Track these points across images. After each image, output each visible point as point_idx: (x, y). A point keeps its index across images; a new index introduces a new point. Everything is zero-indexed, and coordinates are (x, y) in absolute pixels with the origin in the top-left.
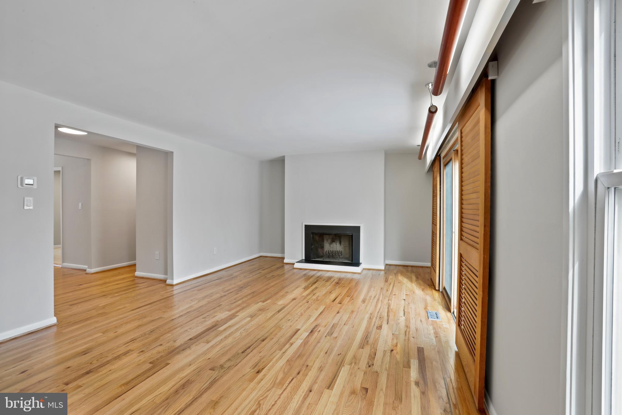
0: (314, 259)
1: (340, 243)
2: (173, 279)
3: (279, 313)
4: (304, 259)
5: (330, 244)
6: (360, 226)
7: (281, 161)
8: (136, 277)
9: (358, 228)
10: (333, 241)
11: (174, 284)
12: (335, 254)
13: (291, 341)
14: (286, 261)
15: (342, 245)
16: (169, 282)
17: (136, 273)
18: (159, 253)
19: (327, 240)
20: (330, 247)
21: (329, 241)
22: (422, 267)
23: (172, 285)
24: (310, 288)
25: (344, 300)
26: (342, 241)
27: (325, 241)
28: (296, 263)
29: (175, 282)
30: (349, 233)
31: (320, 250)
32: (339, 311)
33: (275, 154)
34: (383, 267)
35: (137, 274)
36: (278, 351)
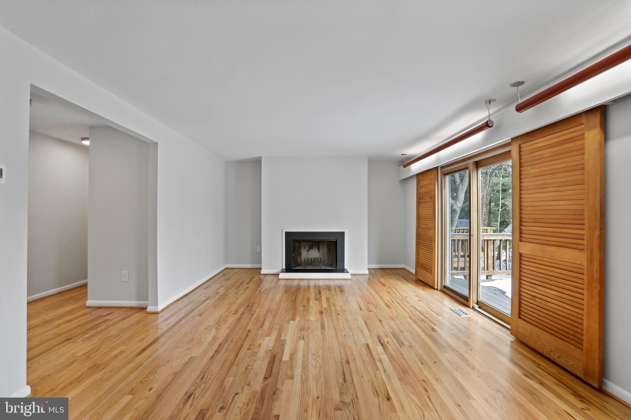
0: (295, 267)
1: (319, 250)
2: (156, 305)
3: (325, 329)
4: (285, 268)
5: (308, 251)
6: (344, 232)
7: (257, 162)
8: (88, 307)
9: (343, 234)
10: (311, 248)
11: (159, 311)
12: (314, 262)
13: (376, 358)
14: (263, 272)
15: (320, 252)
16: (150, 309)
17: (87, 302)
18: (128, 273)
19: (305, 247)
20: (307, 255)
21: (307, 248)
22: (397, 269)
23: (157, 313)
24: (321, 299)
25: (369, 307)
26: (320, 248)
27: (302, 248)
28: (280, 273)
29: (160, 308)
30: (333, 239)
31: (298, 258)
32: (379, 319)
33: (252, 154)
34: (367, 272)
35: (89, 303)
36: (377, 372)
